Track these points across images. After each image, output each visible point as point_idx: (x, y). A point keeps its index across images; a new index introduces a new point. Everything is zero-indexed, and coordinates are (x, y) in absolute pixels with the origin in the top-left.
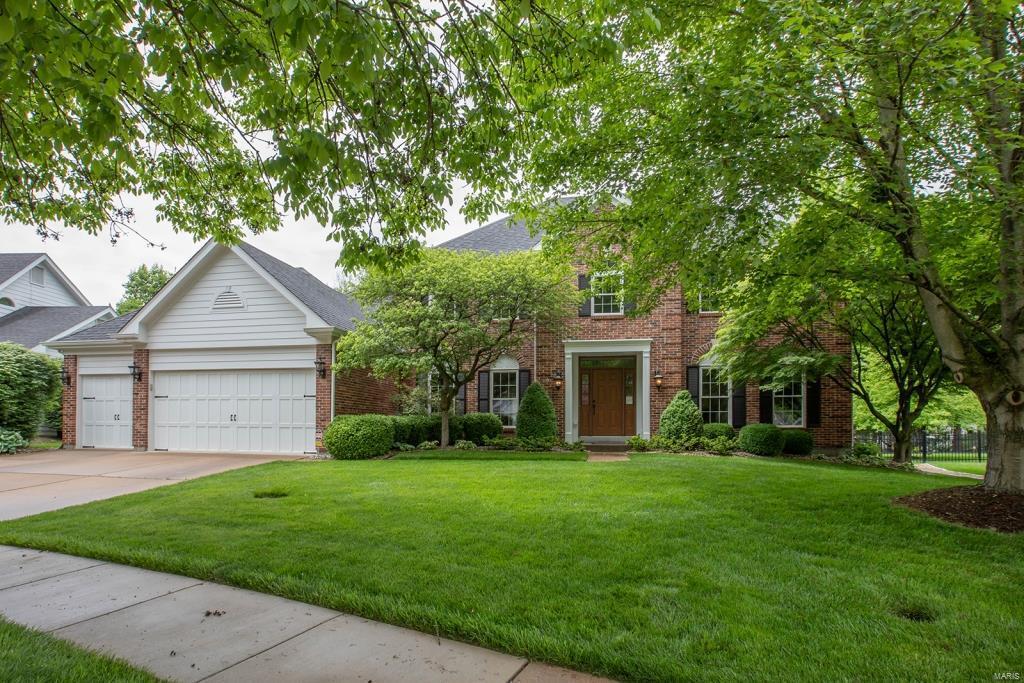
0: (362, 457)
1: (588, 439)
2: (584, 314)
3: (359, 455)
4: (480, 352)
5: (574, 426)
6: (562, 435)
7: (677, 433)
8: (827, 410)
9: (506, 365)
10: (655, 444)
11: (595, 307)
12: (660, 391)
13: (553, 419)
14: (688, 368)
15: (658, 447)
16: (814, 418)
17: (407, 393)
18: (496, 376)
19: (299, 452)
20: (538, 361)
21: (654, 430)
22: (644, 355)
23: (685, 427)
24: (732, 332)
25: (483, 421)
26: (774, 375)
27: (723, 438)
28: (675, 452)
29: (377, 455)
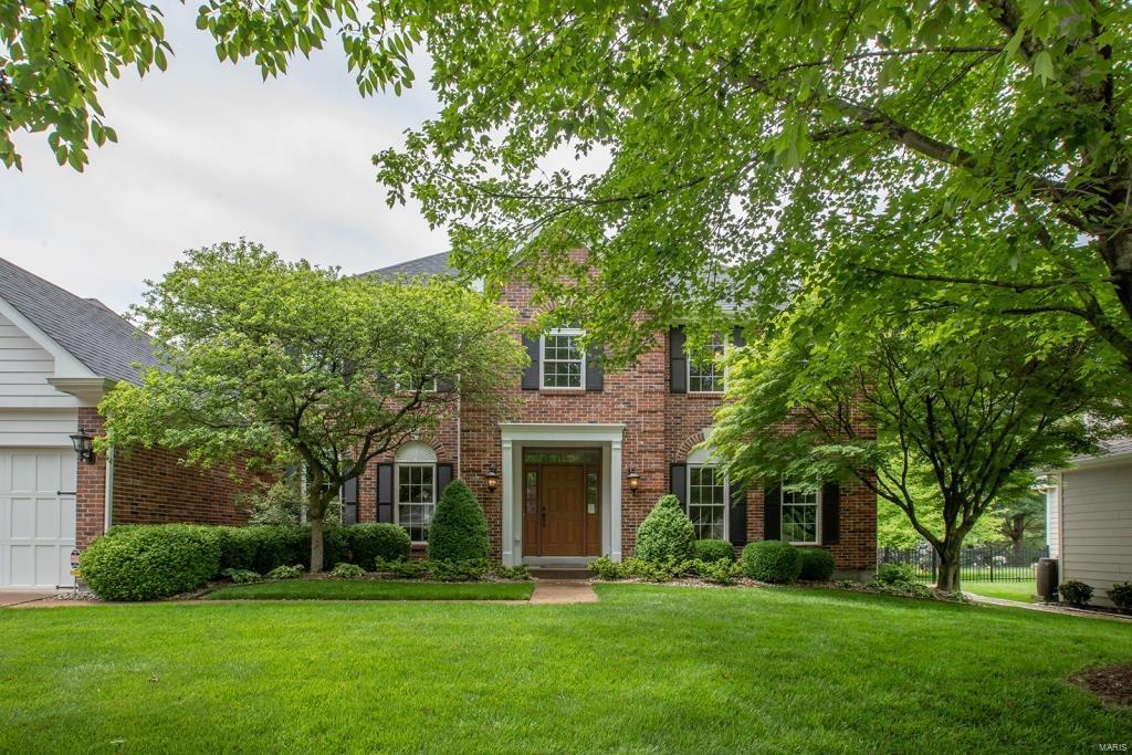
0: (151, 596)
1: (535, 561)
2: (529, 387)
3: (145, 593)
4: (372, 433)
5: (516, 542)
6: (496, 555)
7: (661, 554)
8: (847, 522)
9: (417, 455)
10: (631, 569)
11: (546, 377)
12: (636, 496)
13: (484, 534)
14: (672, 465)
15: (635, 573)
16: (831, 533)
17: (264, 492)
18: (404, 471)
19: (47, 586)
20: (462, 451)
21: (627, 548)
22: (614, 446)
23: (672, 545)
24: (741, 412)
25: (378, 535)
26: (804, 472)
27: (725, 560)
28: (659, 581)
29: (180, 591)
